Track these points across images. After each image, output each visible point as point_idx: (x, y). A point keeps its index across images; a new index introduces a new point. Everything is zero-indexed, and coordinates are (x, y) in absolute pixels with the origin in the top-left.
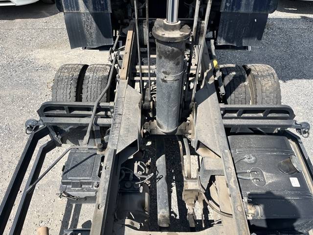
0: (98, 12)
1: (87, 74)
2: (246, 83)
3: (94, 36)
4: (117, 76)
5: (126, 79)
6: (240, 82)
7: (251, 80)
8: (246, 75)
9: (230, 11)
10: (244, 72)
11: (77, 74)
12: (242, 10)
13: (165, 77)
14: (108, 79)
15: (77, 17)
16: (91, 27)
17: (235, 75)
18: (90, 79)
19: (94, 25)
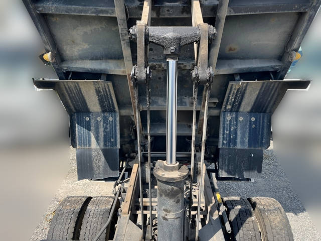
0: (107, 148)
1: (89, 207)
2: (253, 218)
3: (101, 169)
4: (119, 209)
5: (128, 213)
6: (247, 217)
7: (259, 215)
8: (252, 209)
9: (227, 147)
10: (249, 205)
11: (78, 207)
12: (239, 146)
13: (166, 215)
14: (110, 213)
15: (88, 153)
16: (100, 161)
17: (240, 209)
18: (92, 212)
19: (103, 159)
